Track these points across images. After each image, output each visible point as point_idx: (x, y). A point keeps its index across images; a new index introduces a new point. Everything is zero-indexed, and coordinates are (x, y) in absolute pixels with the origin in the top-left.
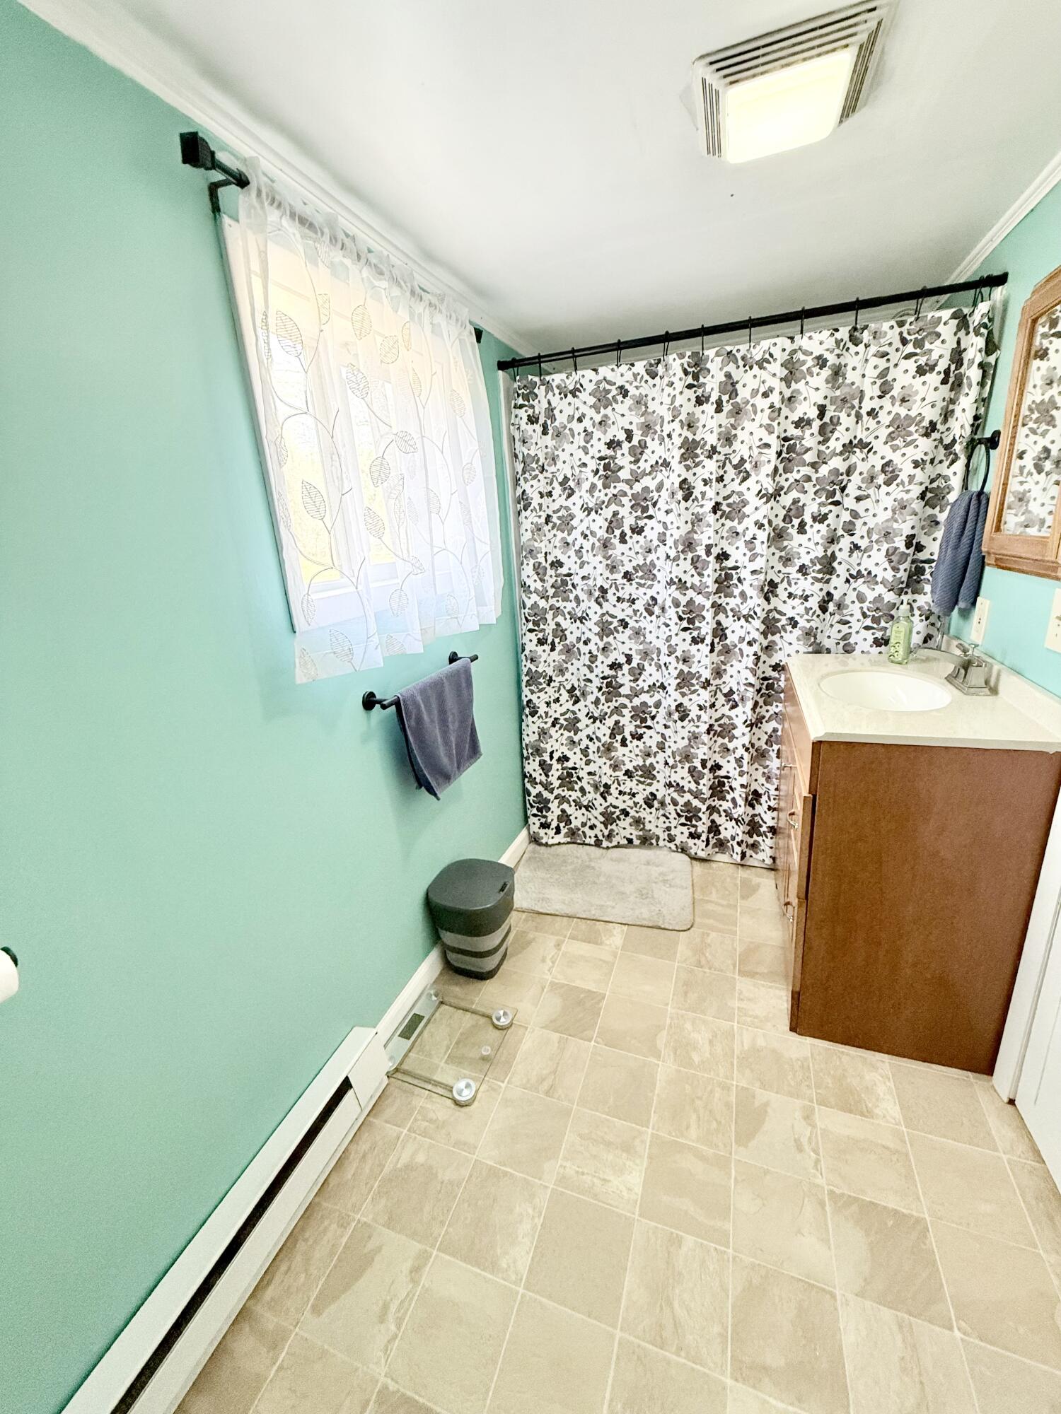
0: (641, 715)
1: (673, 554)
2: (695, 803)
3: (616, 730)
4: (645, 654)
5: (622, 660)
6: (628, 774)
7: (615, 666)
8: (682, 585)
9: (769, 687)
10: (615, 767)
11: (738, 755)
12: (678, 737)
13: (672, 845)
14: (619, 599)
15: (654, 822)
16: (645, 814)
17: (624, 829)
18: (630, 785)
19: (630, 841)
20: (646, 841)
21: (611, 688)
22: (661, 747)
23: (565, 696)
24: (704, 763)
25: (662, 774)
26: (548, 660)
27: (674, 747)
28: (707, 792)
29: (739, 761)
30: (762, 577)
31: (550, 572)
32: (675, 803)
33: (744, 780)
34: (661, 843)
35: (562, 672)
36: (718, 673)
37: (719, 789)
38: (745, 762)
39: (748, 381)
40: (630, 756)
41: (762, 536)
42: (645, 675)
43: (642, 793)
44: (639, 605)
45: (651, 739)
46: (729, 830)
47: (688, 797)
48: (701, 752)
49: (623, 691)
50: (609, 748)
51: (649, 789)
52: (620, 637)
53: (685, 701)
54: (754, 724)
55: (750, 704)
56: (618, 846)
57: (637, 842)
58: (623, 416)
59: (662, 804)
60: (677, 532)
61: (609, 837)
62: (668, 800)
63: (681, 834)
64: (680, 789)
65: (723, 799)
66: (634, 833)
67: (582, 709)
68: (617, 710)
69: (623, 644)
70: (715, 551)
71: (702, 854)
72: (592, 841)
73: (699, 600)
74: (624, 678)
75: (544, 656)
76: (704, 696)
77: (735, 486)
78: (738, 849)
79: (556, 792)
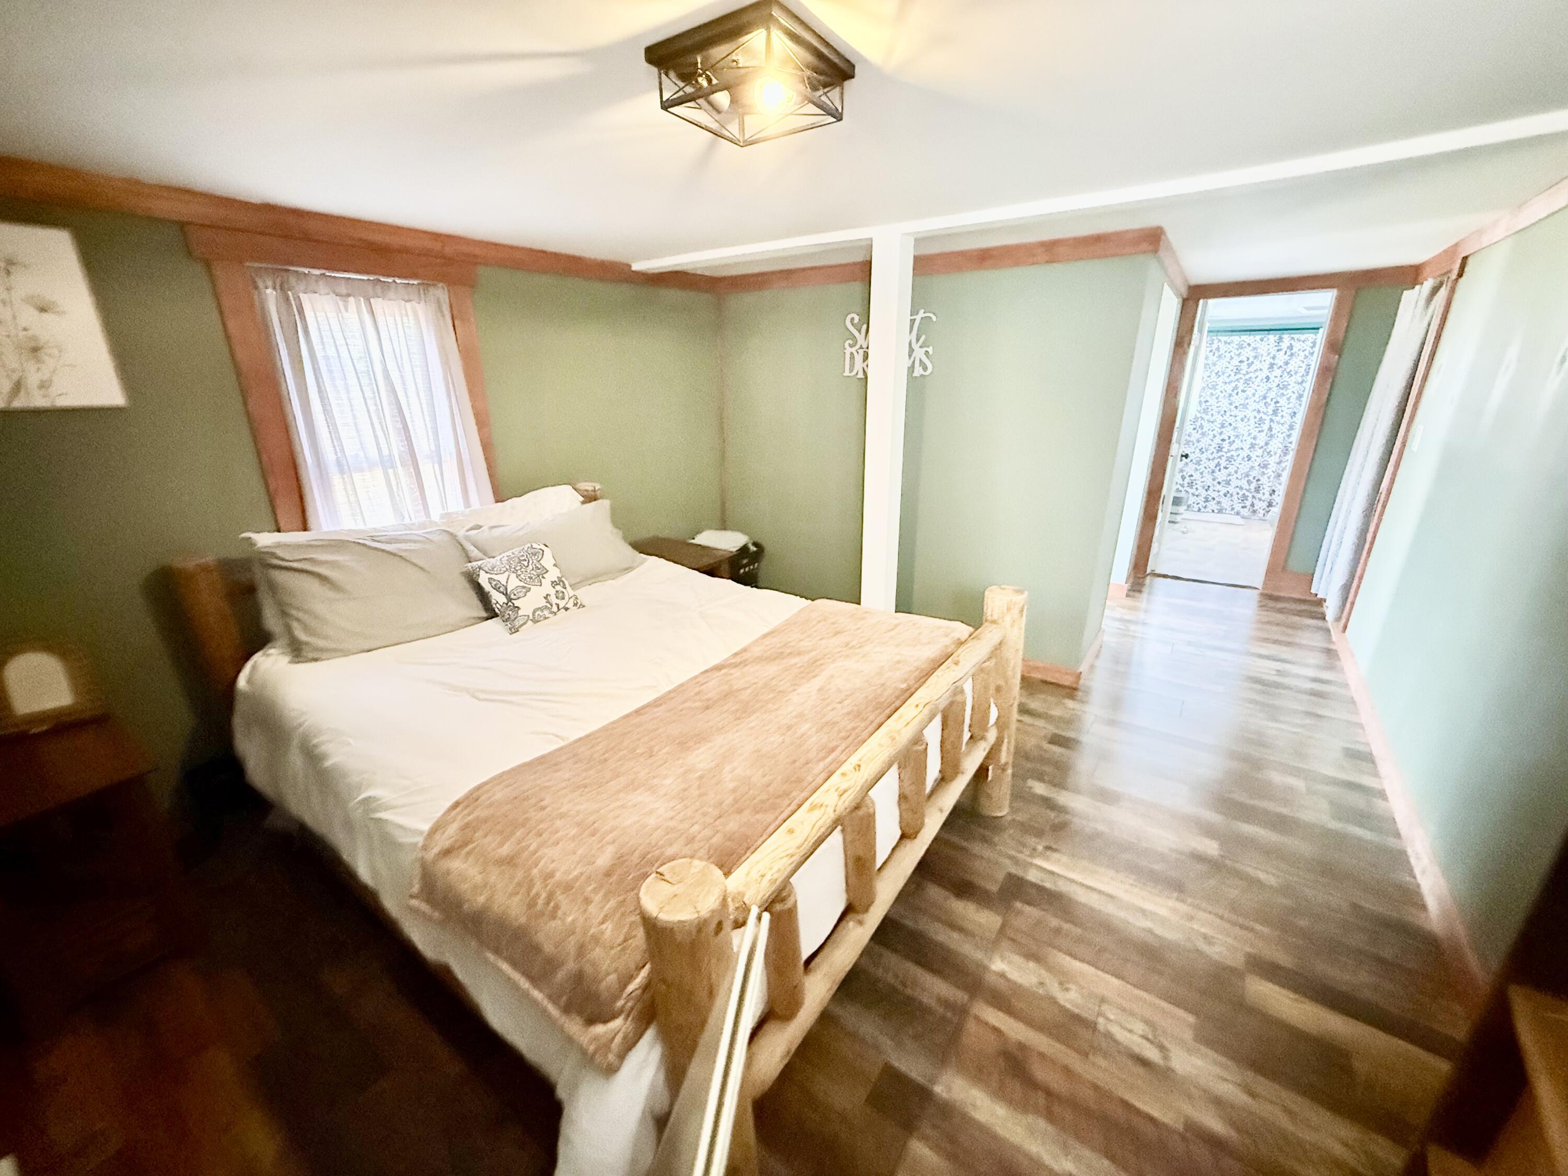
0: (1229, 459)
1: (1257, 400)
2: (1247, 494)
3: (1218, 464)
4: (1237, 436)
5: (1226, 438)
6: (1219, 483)
7: (1223, 440)
8: (1259, 412)
9: (1287, 450)
10: (1214, 480)
11: (1269, 475)
12: (1245, 468)
13: (1232, 512)
14: (1231, 415)
15: (1226, 502)
16: (1223, 499)
17: (1212, 505)
18: (1218, 487)
19: (1213, 511)
20: (1220, 511)
21: (1220, 449)
22: (1236, 472)
23: (1198, 451)
24: (1254, 478)
25: (1234, 482)
26: (1195, 436)
27: (1243, 472)
28: (1253, 490)
29: (1269, 478)
30: (1291, 410)
31: (1204, 404)
32: (1238, 494)
33: (1270, 484)
34: (1227, 512)
35: (1198, 441)
36: (1267, 444)
37: (1257, 490)
38: (1272, 478)
39: (1297, 346)
40: (1221, 476)
41: (1294, 396)
42: (1235, 444)
43: (1224, 491)
44: (1238, 418)
45: (1232, 469)
46: (1260, 505)
47: (1244, 491)
48: (1253, 473)
49: (1223, 450)
50: (1213, 472)
51: (1227, 489)
52: (1228, 429)
53: (1251, 454)
54: (1279, 463)
55: (1278, 455)
56: (1208, 512)
57: (1216, 511)
58: (1248, 352)
59: (1232, 495)
60: (1261, 392)
61: (1205, 507)
62: (1235, 493)
63: (1238, 507)
64: (1241, 488)
65: (1259, 493)
66: (1216, 507)
67: (1204, 457)
68: (1220, 457)
69: (1228, 432)
70: (1274, 400)
71: (1246, 514)
72: (1197, 510)
73: (1264, 417)
74: (1226, 445)
75: (1194, 435)
76: (1260, 452)
77: (1286, 379)
78: (1262, 512)
79: (1185, 488)
